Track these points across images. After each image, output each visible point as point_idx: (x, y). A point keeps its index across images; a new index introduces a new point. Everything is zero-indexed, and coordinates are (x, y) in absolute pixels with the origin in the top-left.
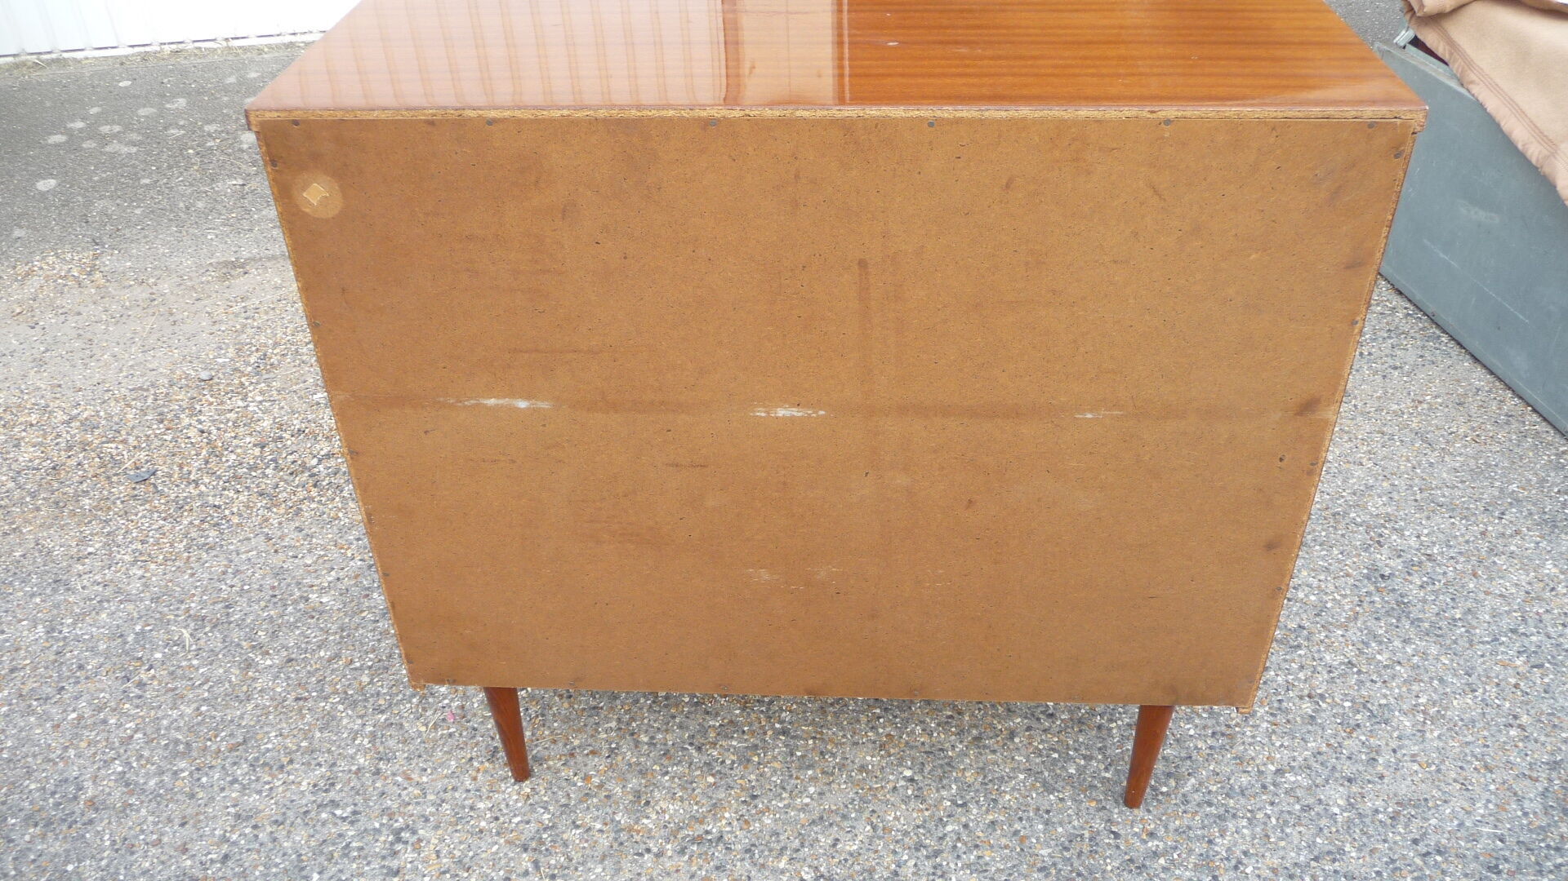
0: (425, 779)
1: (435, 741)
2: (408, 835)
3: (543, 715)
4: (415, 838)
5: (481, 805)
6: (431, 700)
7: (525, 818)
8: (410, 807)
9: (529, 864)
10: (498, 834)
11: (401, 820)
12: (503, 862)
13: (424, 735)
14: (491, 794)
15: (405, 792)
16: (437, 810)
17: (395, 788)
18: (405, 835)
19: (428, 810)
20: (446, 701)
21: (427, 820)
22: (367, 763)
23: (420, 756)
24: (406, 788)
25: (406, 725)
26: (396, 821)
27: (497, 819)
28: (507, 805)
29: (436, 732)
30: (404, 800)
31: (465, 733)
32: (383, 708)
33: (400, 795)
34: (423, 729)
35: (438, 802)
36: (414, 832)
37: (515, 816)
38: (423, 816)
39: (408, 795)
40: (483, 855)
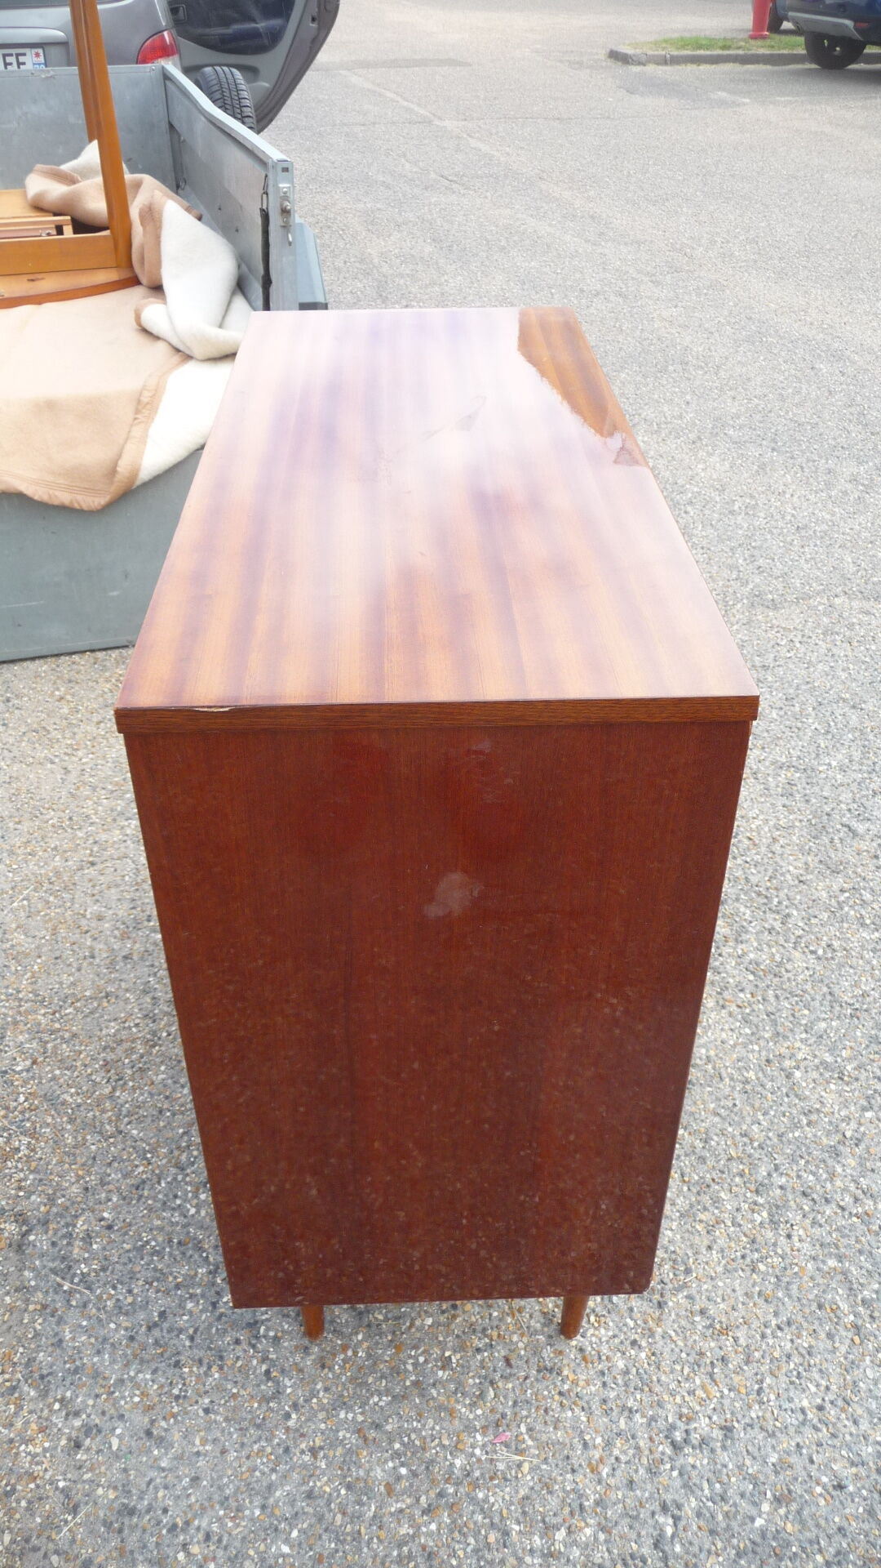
0: (599, 1440)
1: (541, 1446)
2: (677, 1434)
3: (484, 1330)
4: (679, 1423)
5: (621, 1364)
6: (477, 1474)
7: (625, 1315)
8: (642, 1443)
9: (680, 1296)
10: (652, 1334)
11: (661, 1448)
12: (683, 1323)
13: (535, 1461)
14: (604, 1358)
15: (623, 1458)
16: (637, 1411)
17: (618, 1473)
18: (678, 1436)
19: (640, 1421)
20: (478, 1452)
21: (653, 1419)
22: (592, 1522)
23: (568, 1458)
24: (617, 1459)
25: (522, 1493)
26: (663, 1453)
27: (634, 1343)
28: (614, 1336)
29: (529, 1447)
30: (634, 1456)
31: (524, 1413)
32: (499, 1535)
33: (627, 1463)
34: (526, 1467)
35: (626, 1413)
36: (673, 1427)
37: (625, 1325)
38: (649, 1425)
39: (625, 1452)
40: (680, 1343)
